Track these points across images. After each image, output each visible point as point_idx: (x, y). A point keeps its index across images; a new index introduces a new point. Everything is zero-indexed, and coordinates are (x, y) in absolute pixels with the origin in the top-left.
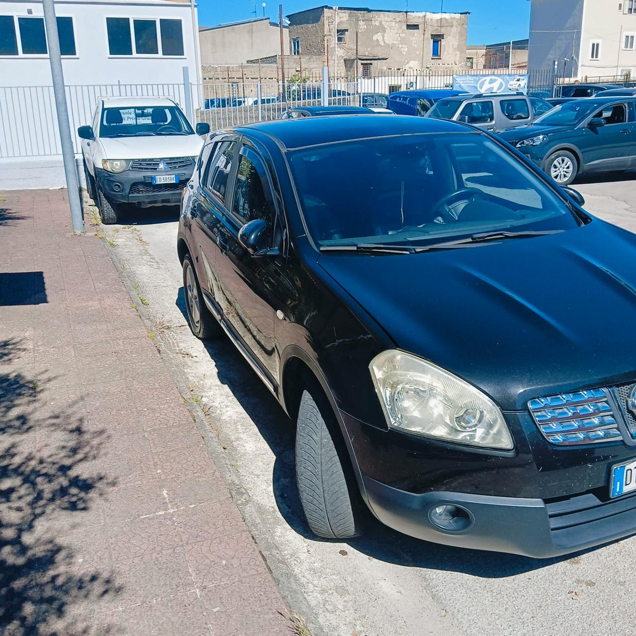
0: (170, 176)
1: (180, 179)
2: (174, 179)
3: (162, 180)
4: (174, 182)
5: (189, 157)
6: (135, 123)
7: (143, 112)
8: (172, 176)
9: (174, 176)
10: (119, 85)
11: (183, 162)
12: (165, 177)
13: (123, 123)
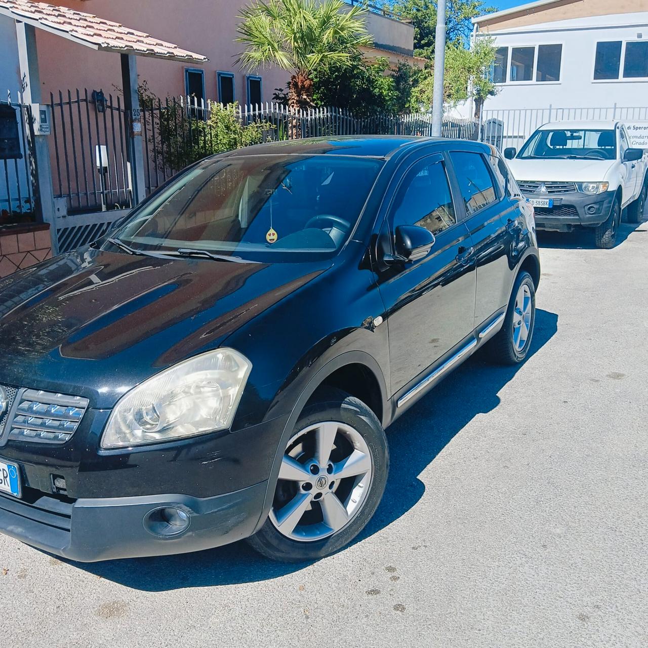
0: (543, 200)
1: (554, 204)
2: (548, 203)
3: (535, 204)
4: (547, 206)
5: (574, 182)
6: (582, 147)
7: (572, 135)
8: (545, 200)
9: (548, 200)
10: (615, 108)
11: (566, 186)
12: (538, 200)
13: (567, 147)
